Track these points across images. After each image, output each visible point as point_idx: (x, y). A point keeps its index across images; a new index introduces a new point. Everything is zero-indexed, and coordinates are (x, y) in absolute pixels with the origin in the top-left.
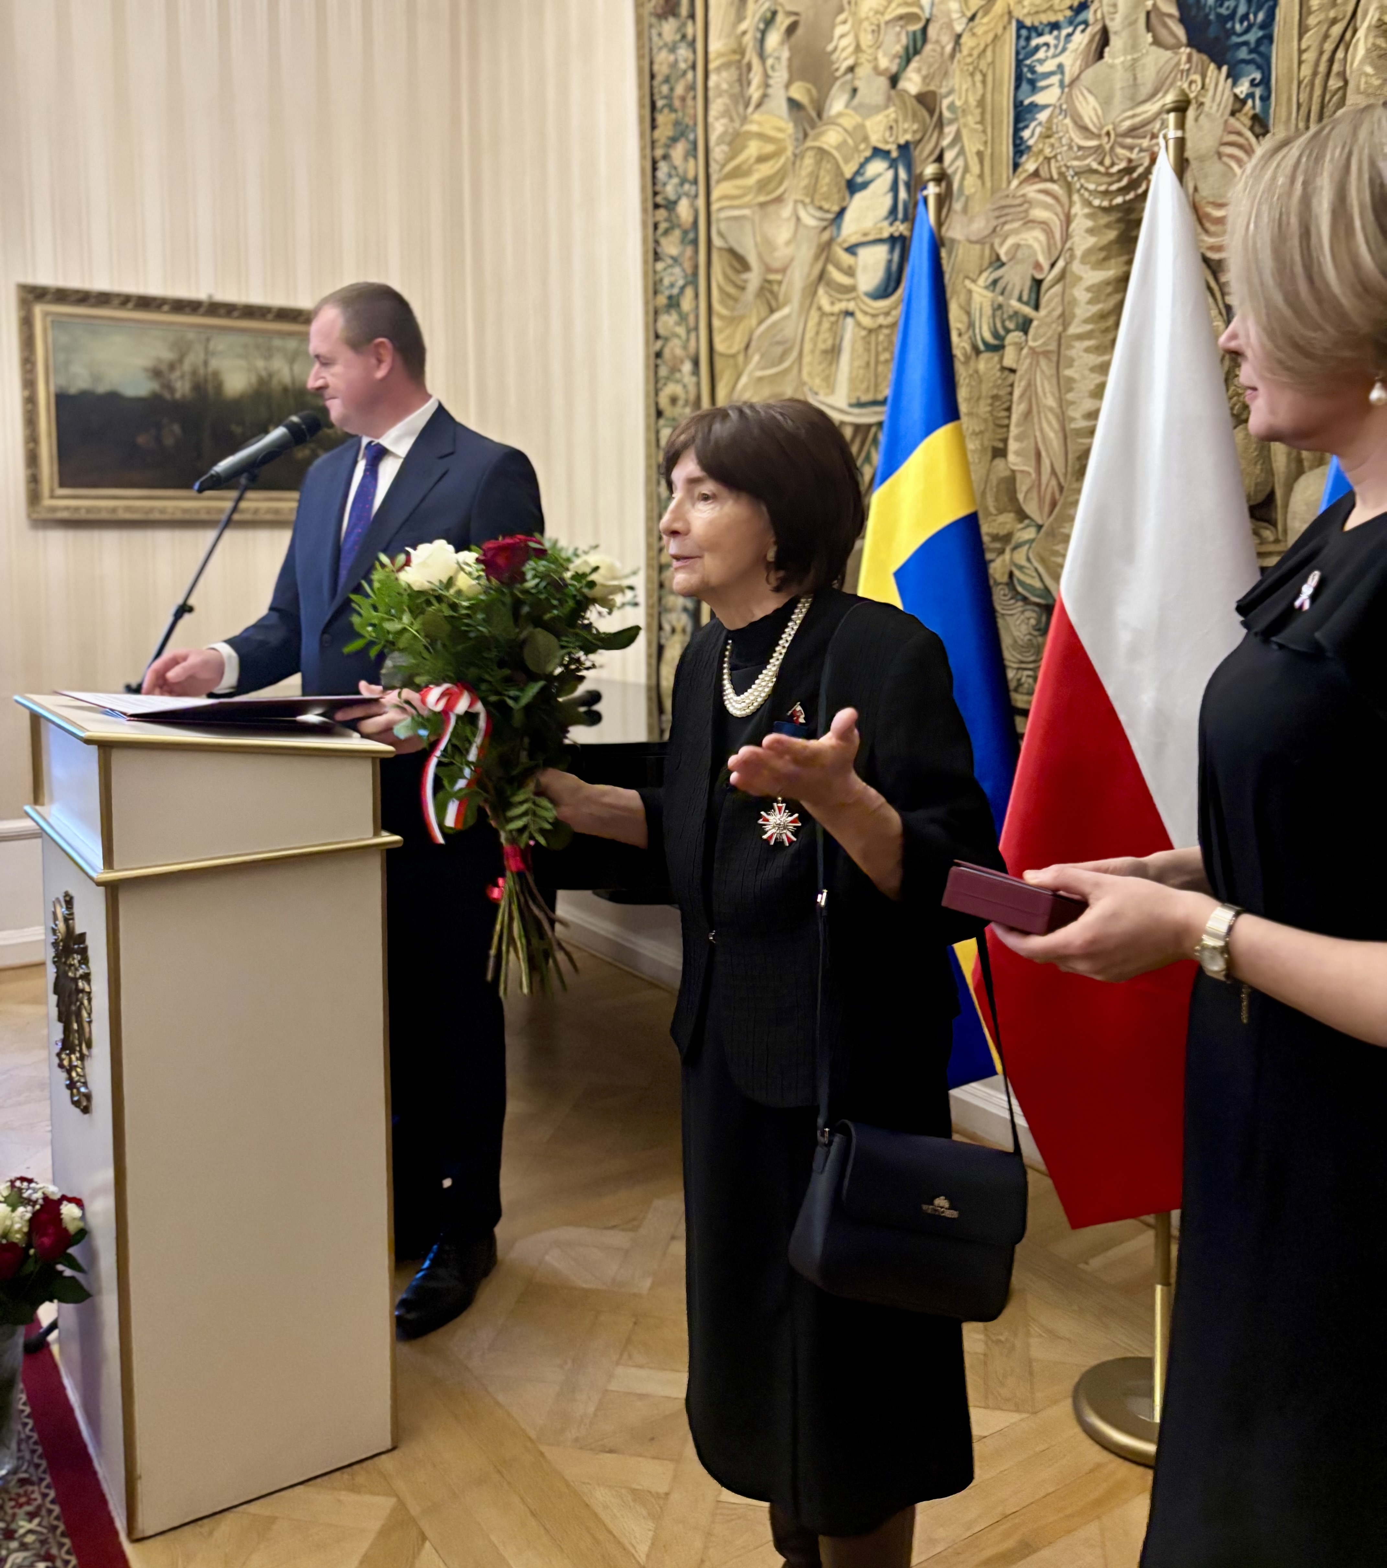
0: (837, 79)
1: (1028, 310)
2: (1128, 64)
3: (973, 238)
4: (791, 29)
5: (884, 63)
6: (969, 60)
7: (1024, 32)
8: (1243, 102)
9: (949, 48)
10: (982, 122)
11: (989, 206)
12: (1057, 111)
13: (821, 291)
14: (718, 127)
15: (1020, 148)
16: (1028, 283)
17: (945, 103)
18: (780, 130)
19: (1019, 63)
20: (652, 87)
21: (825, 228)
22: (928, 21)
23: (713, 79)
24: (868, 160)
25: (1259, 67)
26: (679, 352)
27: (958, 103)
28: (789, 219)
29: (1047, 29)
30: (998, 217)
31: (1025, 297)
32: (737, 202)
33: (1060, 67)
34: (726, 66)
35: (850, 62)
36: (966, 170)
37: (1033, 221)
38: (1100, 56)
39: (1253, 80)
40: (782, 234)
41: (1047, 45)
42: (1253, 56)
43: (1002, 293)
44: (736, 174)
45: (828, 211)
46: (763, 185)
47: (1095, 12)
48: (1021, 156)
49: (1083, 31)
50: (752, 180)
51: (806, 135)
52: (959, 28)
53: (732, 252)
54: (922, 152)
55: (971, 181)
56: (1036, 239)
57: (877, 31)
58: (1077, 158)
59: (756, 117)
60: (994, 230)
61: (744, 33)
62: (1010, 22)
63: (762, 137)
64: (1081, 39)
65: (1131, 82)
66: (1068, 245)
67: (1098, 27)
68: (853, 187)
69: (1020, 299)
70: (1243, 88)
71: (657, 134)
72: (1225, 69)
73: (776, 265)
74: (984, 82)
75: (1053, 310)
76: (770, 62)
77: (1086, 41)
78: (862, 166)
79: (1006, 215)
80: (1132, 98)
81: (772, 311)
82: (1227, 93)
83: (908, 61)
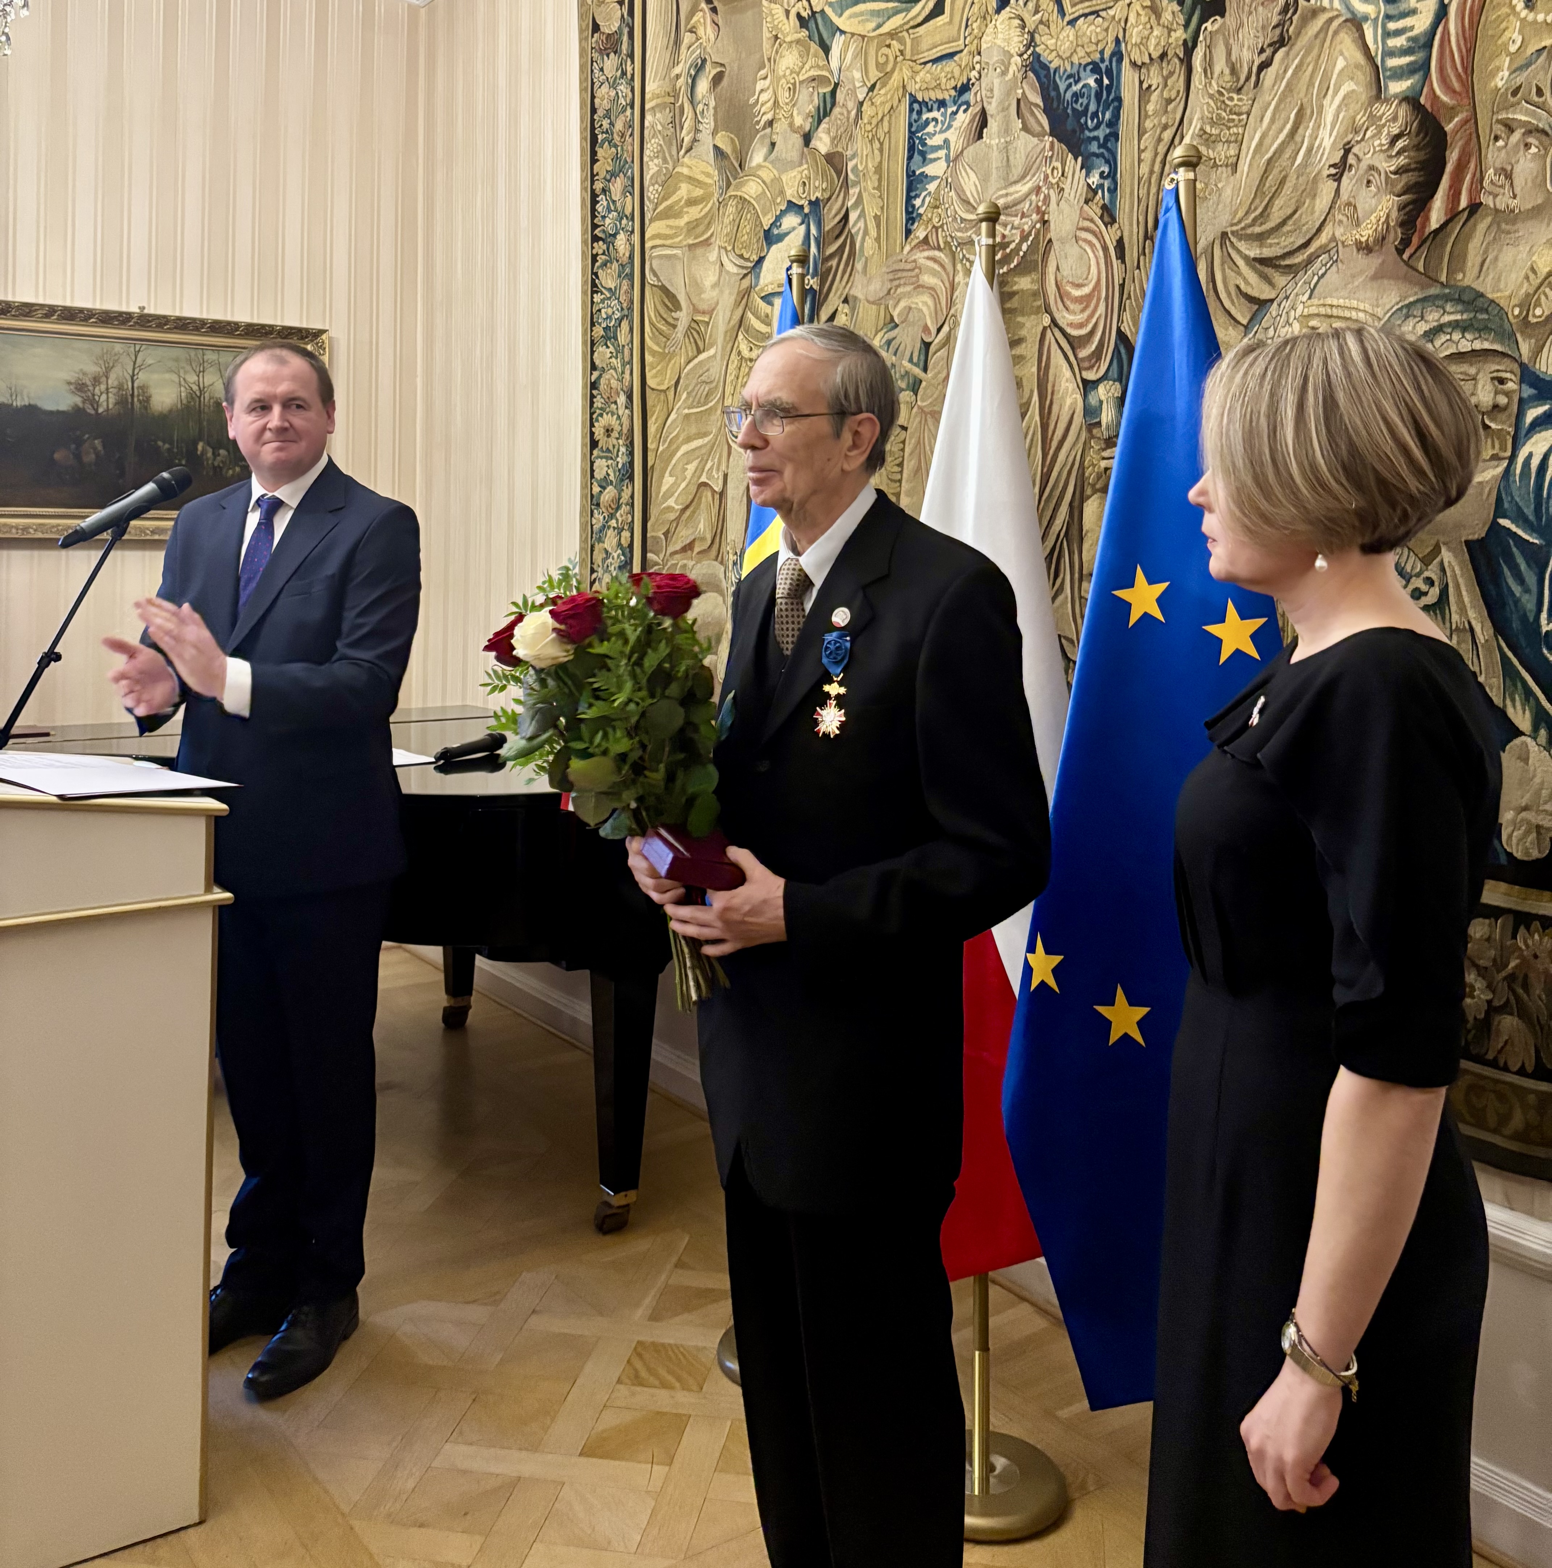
0: (758, 131)
1: (917, 371)
2: (1001, 146)
3: (871, 299)
4: (717, 79)
5: (798, 121)
6: (869, 128)
7: (916, 106)
8: (1095, 192)
9: (854, 113)
10: (879, 188)
11: (884, 269)
12: (944, 183)
13: (740, 337)
14: (652, 167)
15: (912, 216)
16: (918, 345)
17: (850, 165)
18: (708, 175)
19: (912, 134)
20: (593, 121)
21: (745, 275)
22: (836, 85)
23: (649, 118)
24: (783, 213)
25: (1107, 162)
26: (614, 383)
27: (860, 168)
28: (713, 263)
29: (935, 106)
30: (891, 280)
31: (915, 360)
32: (668, 242)
33: (946, 141)
34: (661, 107)
35: (769, 116)
36: (866, 232)
37: (923, 286)
38: (980, 136)
39: (1103, 172)
40: (709, 278)
41: (935, 120)
42: (1102, 150)
43: (895, 354)
44: (668, 214)
45: (747, 260)
46: (692, 227)
47: (976, 94)
48: (912, 224)
49: (965, 111)
50: (682, 222)
51: (729, 185)
52: (861, 97)
53: (664, 289)
54: (830, 209)
55: (869, 242)
56: (925, 303)
57: (793, 89)
58: (960, 230)
59: (686, 160)
60: (889, 293)
61: (678, 77)
62: (904, 95)
63: (691, 180)
64: (963, 119)
65: (1005, 163)
66: (952, 312)
67: (978, 108)
68: (770, 238)
69: (911, 360)
70: (1094, 179)
71: (596, 167)
72: (1080, 159)
73: (703, 306)
74: (881, 150)
75: (939, 373)
76: (700, 107)
77: (967, 121)
78: (778, 218)
79: (899, 278)
80: (1006, 179)
81: (699, 352)
82: (1082, 182)
83: (820, 122)
